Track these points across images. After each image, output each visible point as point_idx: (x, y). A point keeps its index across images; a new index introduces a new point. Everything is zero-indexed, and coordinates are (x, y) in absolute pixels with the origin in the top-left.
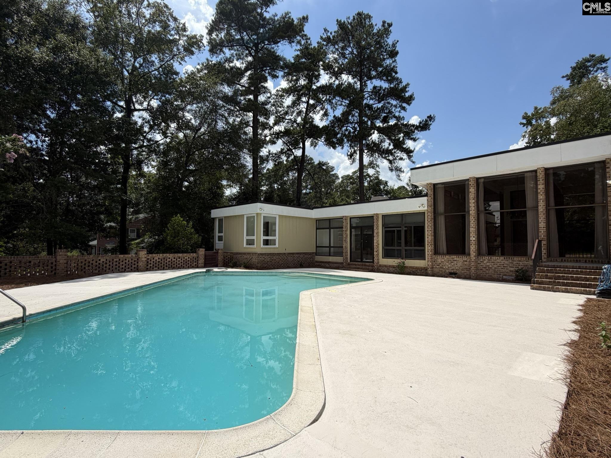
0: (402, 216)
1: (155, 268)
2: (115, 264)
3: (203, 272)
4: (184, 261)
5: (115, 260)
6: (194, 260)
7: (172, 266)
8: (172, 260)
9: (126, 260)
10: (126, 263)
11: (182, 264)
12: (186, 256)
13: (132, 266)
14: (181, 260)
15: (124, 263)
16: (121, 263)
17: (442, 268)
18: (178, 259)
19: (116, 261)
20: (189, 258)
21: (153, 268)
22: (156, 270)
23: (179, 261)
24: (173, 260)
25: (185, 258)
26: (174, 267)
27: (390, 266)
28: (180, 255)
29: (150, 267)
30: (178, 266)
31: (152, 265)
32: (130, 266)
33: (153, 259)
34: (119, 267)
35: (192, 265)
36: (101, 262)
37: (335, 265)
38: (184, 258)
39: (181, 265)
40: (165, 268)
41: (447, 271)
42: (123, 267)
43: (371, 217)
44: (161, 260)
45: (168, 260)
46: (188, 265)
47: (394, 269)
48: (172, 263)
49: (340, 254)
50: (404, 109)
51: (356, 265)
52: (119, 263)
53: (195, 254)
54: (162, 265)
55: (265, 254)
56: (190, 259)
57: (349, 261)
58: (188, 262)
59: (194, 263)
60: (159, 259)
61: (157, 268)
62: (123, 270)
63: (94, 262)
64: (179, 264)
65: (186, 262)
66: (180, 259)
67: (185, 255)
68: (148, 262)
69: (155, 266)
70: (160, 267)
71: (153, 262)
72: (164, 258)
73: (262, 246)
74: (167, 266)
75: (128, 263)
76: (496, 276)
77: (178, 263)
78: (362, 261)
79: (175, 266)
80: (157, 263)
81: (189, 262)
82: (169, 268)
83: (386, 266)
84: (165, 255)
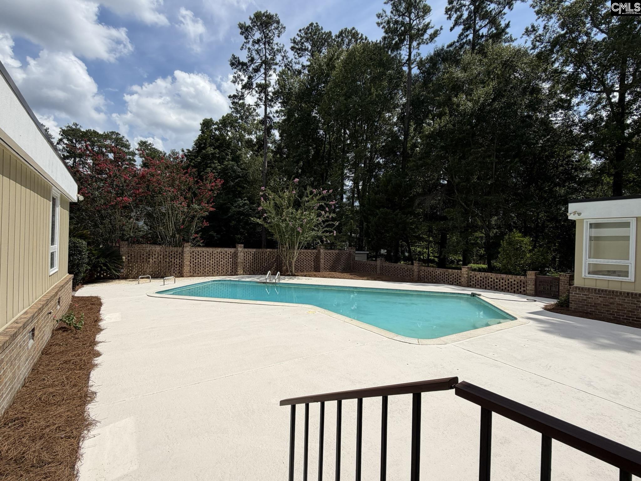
1: (477, 286)
2: (446, 276)
4: (508, 283)
5: (446, 273)
6: (522, 284)
7: (494, 287)
8: (494, 280)
9: (453, 274)
10: (453, 277)
11: (507, 287)
12: (511, 279)
13: (458, 281)
14: (505, 282)
15: (452, 277)
16: (450, 277)
18: (501, 281)
19: (447, 275)
20: (515, 281)
21: (475, 286)
22: (478, 288)
23: (503, 283)
24: (496, 280)
25: (510, 280)
28: (504, 276)
29: (473, 284)
30: (502, 288)
31: (474, 283)
32: (456, 280)
33: (476, 276)
34: (449, 279)
35: (520, 290)
36: (437, 274)
38: (508, 280)
39: (506, 288)
42: (452, 280)
44: (483, 279)
45: (490, 280)
46: (513, 289)
48: (494, 283)
52: (449, 277)
53: (522, 277)
54: (484, 284)
56: (516, 283)
58: (513, 286)
59: (522, 288)
60: (481, 277)
61: (479, 286)
62: (451, 283)
63: (433, 273)
64: (502, 286)
65: (511, 286)
66: (504, 281)
67: (510, 276)
68: (471, 279)
69: (477, 284)
70: (482, 286)
71: (476, 279)
72: (486, 278)
74: (489, 286)
75: (455, 277)
77: (501, 284)
79: (498, 287)
80: (479, 281)
81: (516, 286)
82: (491, 288)
84: (486, 274)
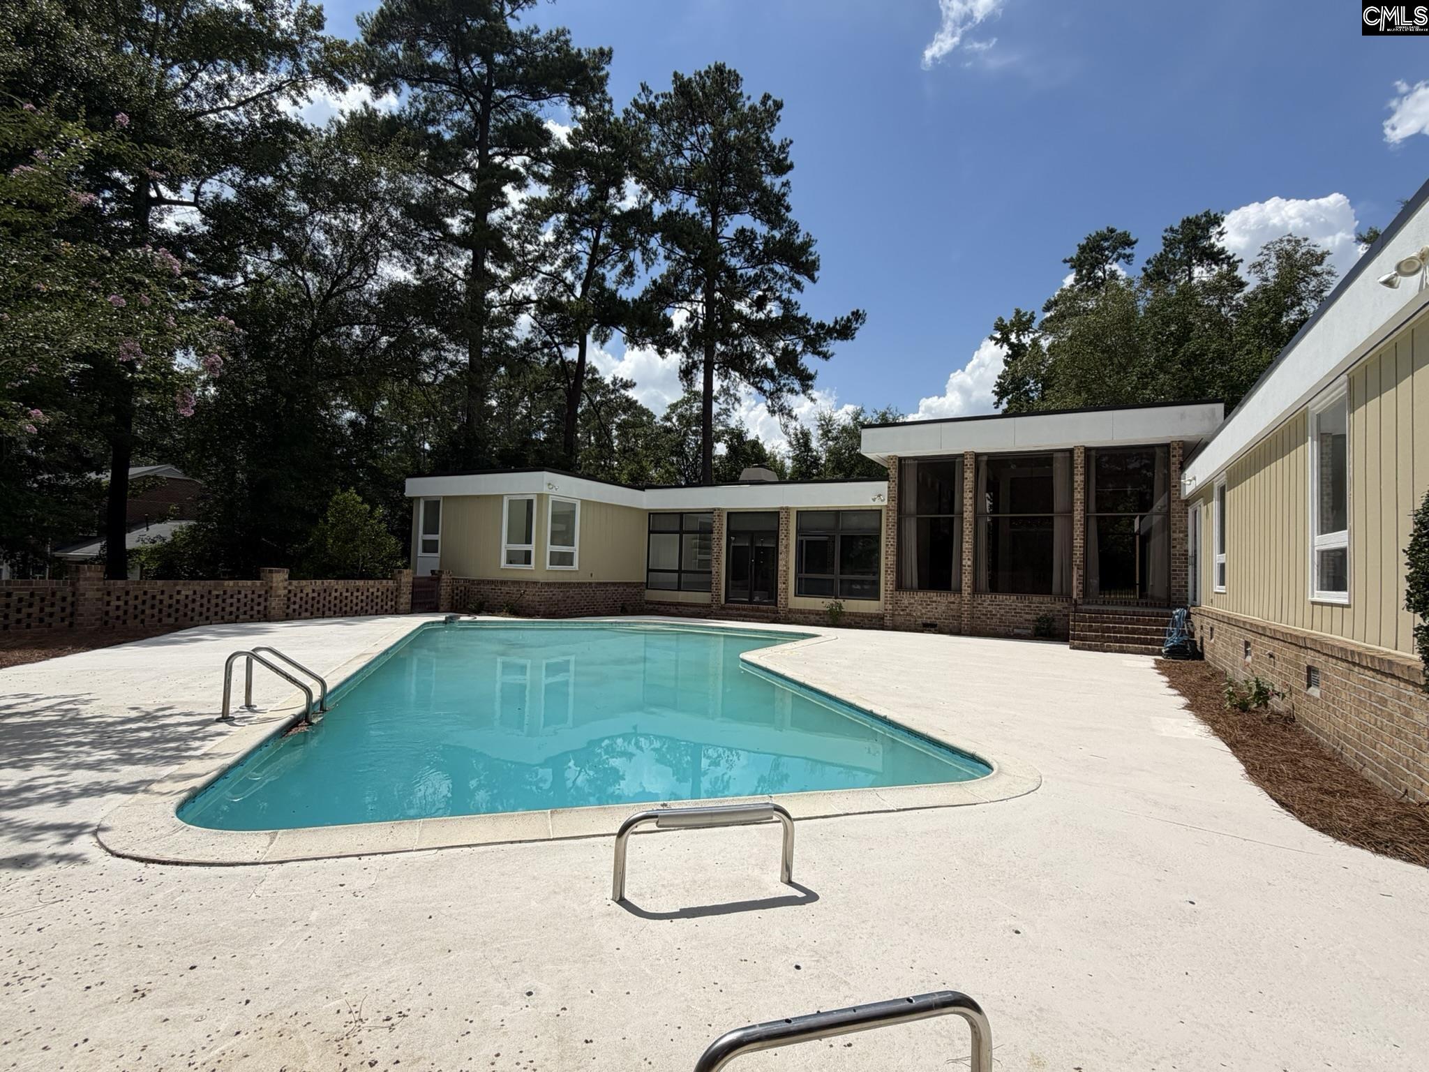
0: (838, 514)
1: (304, 614)
2: (214, 601)
3: (439, 622)
4: (367, 597)
5: (215, 593)
6: (390, 595)
7: (341, 609)
8: (341, 594)
9: (239, 592)
10: (239, 600)
11: (364, 604)
12: (373, 587)
13: (252, 609)
14: (362, 594)
15: (234, 600)
16: (229, 601)
17: (909, 615)
18: (355, 594)
19: (217, 596)
20: (378, 590)
21: (300, 614)
22: (306, 618)
23: (357, 597)
24: (345, 594)
25: (371, 590)
26: (346, 612)
27: (810, 612)
28: (360, 583)
29: (294, 610)
30: (355, 608)
31: (297, 606)
32: (248, 607)
33: (302, 591)
34: (223, 609)
35: (385, 607)
36: (181, 597)
37: (692, 609)
38: (368, 590)
39: (362, 608)
40: (327, 613)
41: (920, 621)
42: (234, 609)
43: (774, 515)
44: (319, 595)
45: (334, 594)
46: (375, 608)
47: (818, 618)
48: (341, 601)
49: (706, 587)
50: (798, 285)
51: (738, 609)
52: (224, 601)
53: (391, 582)
54: (321, 605)
55: (555, 583)
56: (380, 593)
57: (723, 602)
58: (375, 600)
59: (389, 603)
60: (314, 591)
61: (308, 614)
62: (233, 617)
63: (165, 597)
64: (357, 605)
65: (372, 601)
66: (359, 594)
67: (371, 582)
68: (289, 599)
69: (303, 608)
70: (315, 612)
71: (301, 599)
72: (325, 591)
73: (548, 566)
74: (330, 609)
75: (243, 600)
76: (1001, 630)
77: (355, 601)
78: (751, 602)
79: (348, 608)
80: (310, 602)
81: (379, 600)
82: (335, 612)
83: (801, 612)
84: (326, 582)
